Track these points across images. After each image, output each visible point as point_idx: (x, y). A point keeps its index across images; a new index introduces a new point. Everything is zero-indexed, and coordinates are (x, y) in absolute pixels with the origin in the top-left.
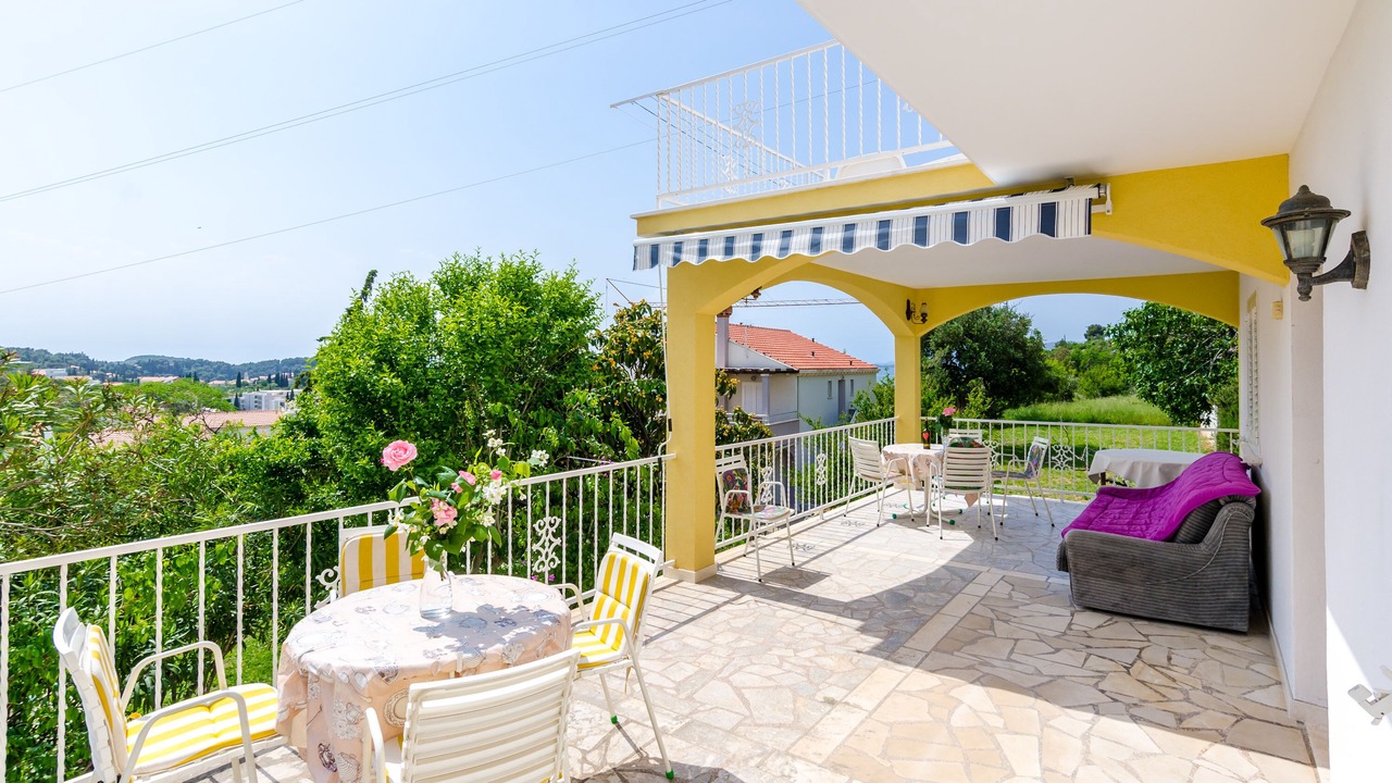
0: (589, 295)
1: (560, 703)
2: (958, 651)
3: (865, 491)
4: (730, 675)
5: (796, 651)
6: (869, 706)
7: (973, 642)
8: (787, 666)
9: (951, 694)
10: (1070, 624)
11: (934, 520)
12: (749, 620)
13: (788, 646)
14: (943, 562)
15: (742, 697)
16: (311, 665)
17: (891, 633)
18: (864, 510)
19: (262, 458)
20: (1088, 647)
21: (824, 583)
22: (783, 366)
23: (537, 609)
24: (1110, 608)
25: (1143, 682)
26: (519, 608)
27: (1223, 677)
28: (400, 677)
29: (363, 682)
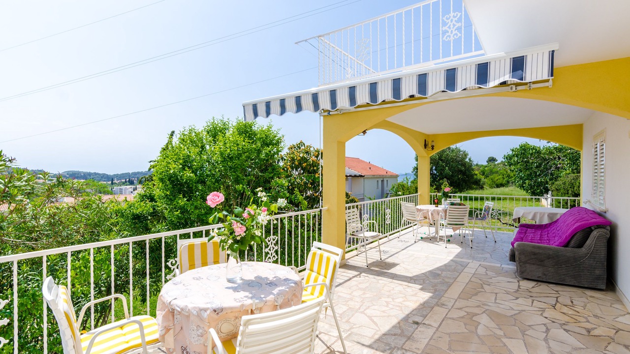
0: (279, 136)
1: (313, 326)
2: (470, 298)
3: (408, 226)
4: (365, 310)
5: (393, 299)
6: (436, 325)
7: (476, 294)
8: (391, 306)
9: (474, 319)
10: (519, 286)
11: (441, 239)
12: (367, 285)
13: (388, 296)
14: (451, 258)
15: (373, 321)
16: (177, 306)
17: (436, 290)
18: (407, 235)
19: (130, 211)
20: (531, 296)
21: (397, 267)
22: (358, 174)
23: (284, 278)
24: (537, 279)
25: (564, 313)
26: (275, 277)
27: (601, 310)
28: (224, 312)
29: (205, 315)
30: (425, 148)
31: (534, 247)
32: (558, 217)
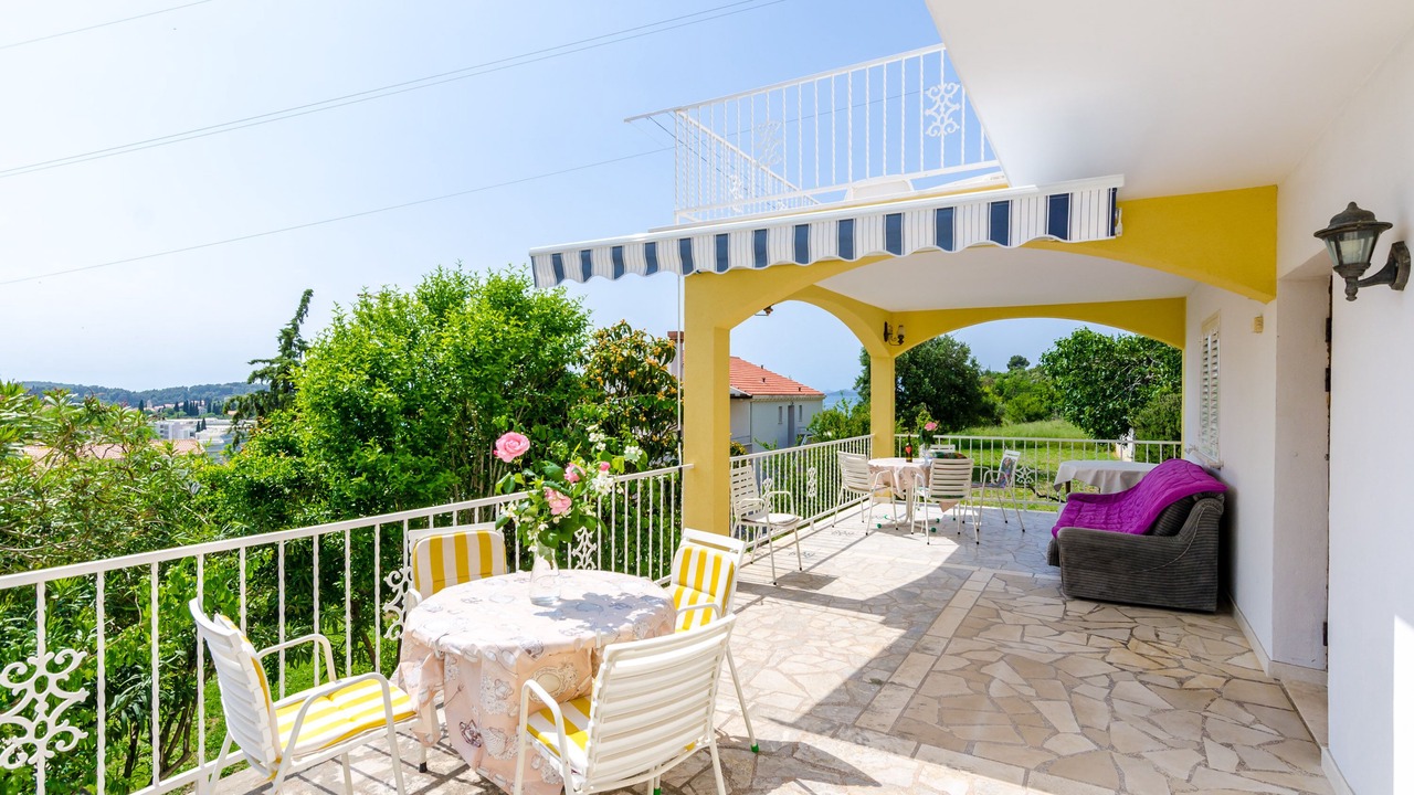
0: (581, 312)
2: (977, 636)
3: (851, 502)
4: (778, 664)
5: (831, 642)
6: (914, 684)
7: (987, 628)
8: (827, 655)
9: (982, 671)
10: (1065, 611)
11: (918, 529)
12: (778, 617)
13: (822, 638)
14: (938, 564)
15: (796, 682)
17: (911, 624)
18: (851, 520)
19: (244, 477)
20: (1086, 629)
21: (834, 584)
22: (738, 391)
23: (641, 595)
24: (1097, 597)
25: (1141, 655)
26: (622, 594)
27: (1205, 647)
28: (546, 654)
29: (511, 659)
30: (886, 340)
31: (1092, 536)
32: (1140, 479)
